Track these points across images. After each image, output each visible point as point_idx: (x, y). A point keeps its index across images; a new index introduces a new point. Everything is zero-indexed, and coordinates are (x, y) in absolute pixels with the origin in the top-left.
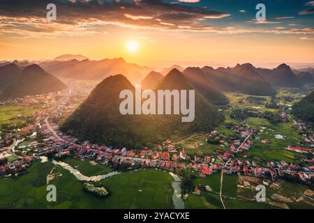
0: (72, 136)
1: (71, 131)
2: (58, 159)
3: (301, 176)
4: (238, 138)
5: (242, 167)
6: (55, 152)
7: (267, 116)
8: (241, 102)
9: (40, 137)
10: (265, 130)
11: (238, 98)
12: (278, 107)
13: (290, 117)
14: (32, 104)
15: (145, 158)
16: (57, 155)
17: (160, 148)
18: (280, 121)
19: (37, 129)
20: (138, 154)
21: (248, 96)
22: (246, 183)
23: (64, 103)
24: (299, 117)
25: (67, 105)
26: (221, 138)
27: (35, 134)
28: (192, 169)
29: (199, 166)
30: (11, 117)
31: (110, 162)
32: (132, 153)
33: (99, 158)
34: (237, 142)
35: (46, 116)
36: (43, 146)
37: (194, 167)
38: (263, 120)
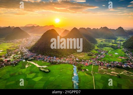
0: (34, 53)
1: (34, 51)
2: (29, 60)
3: (123, 66)
4: (100, 54)
5: (100, 63)
6: (28, 58)
7: (112, 47)
8: (102, 42)
9: (22, 53)
10: (111, 52)
11: (101, 40)
12: (117, 44)
13: (121, 47)
14: (17, 42)
15: (63, 60)
16: (29, 59)
17: (69, 57)
18: (117, 48)
19: (20, 51)
20: (60, 59)
21: (105, 39)
22: (102, 68)
23: (30, 42)
24: (125, 47)
25: (31, 43)
26: (93, 54)
27: (19, 52)
28: (81, 64)
29: (84, 63)
30: (9, 47)
31: (50, 61)
32: (58, 58)
33: (45, 60)
34: (100, 55)
35: (23, 46)
36: (23, 56)
37: (82, 63)
38: (110, 48)
